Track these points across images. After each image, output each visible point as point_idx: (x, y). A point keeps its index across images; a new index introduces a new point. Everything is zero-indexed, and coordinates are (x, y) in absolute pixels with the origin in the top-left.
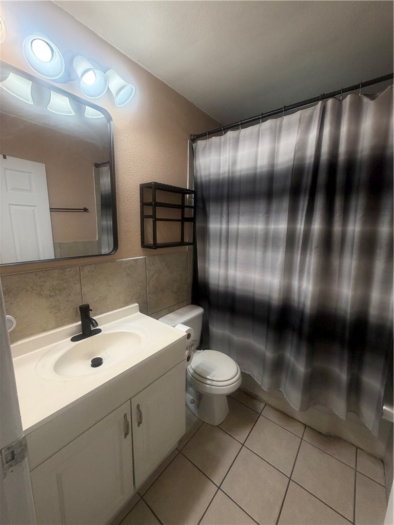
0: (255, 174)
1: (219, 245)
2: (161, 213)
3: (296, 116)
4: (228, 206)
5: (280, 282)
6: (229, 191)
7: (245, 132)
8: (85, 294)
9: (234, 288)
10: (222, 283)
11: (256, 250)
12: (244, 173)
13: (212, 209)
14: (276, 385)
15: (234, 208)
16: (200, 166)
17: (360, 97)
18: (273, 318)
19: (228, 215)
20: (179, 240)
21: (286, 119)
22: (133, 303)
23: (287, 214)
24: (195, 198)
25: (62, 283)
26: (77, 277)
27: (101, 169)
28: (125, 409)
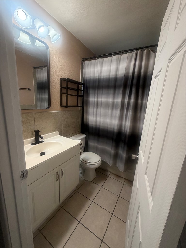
0: (109, 78)
1: (93, 108)
2: (69, 92)
3: (126, 55)
4: (98, 91)
5: (118, 123)
6: (98, 85)
7: (106, 59)
8: (36, 126)
9: (99, 126)
10: (94, 124)
11: (109, 110)
12: (105, 77)
13: (91, 92)
14: (115, 163)
15: (100, 92)
16: (86, 73)
17: (150, 51)
18: (115, 137)
19: (98, 95)
20: (76, 105)
21: (123, 56)
22: (56, 131)
23: (122, 95)
24: (84, 87)
25: (27, 120)
26: (33, 118)
27: (37, 70)
28: (57, 170)
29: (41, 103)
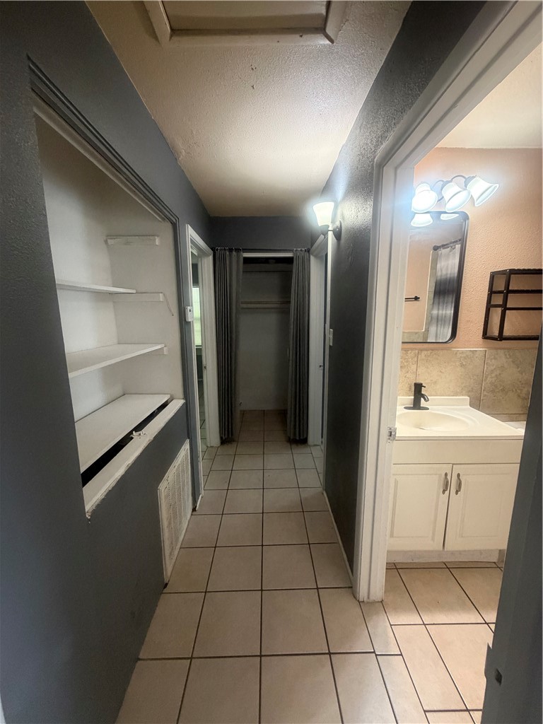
8: (419, 375)
22: (463, 395)
25: (403, 362)
26: (416, 359)
27: (440, 252)
28: (447, 469)
29: (439, 328)
